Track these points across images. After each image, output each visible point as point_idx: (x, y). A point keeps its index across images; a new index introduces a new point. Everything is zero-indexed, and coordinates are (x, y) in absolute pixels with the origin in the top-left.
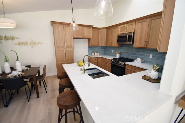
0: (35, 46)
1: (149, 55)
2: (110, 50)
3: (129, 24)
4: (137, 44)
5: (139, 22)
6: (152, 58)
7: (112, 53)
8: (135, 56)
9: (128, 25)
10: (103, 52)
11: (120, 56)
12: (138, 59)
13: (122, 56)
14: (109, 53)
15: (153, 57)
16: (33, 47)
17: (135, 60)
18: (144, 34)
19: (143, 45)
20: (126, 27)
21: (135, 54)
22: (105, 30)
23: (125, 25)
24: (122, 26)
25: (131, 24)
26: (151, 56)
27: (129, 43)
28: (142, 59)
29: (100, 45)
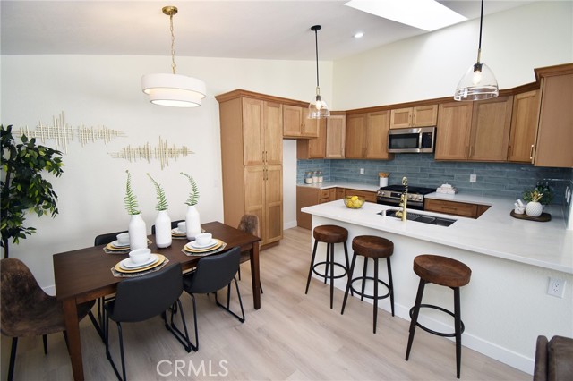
0: (169, 159)
1: (469, 177)
2: (352, 169)
3: (419, 108)
4: (444, 152)
5: (446, 105)
6: (475, 181)
7: (359, 175)
8: (431, 179)
9: (418, 110)
10: (327, 174)
11: (389, 182)
12: (443, 186)
13: (394, 183)
14: (349, 175)
15: (478, 179)
16: (166, 165)
17: (438, 190)
18: (462, 130)
19: (460, 155)
20: (410, 114)
21: (430, 176)
22: (343, 118)
23: (410, 109)
24: (399, 111)
25: (425, 107)
26: (473, 178)
27: (426, 150)
28: (453, 186)
29: (330, 156)
